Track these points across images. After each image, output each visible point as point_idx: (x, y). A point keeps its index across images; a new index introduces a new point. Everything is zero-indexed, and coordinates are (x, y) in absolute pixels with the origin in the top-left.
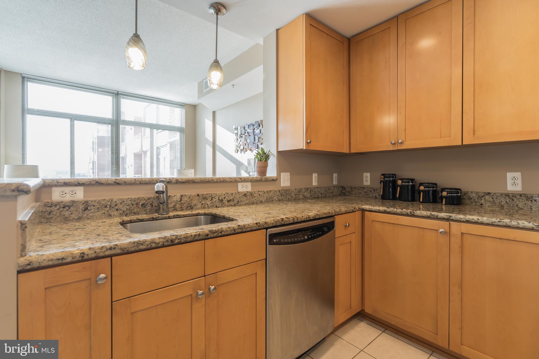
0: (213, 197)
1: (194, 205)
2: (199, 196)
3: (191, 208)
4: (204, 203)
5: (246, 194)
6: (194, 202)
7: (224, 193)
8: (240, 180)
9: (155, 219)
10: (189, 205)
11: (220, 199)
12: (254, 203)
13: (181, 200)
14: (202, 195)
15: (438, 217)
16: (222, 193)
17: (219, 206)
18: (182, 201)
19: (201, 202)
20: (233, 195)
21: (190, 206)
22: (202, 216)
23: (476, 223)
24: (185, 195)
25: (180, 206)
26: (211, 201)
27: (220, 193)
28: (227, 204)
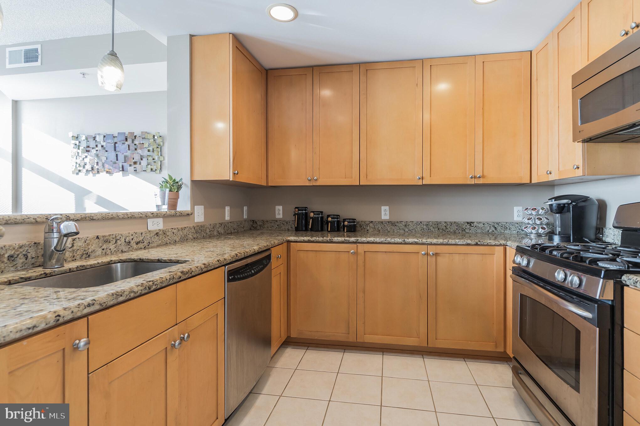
0: (118, 239)
1: (92, 252)
2: (99, 238)
3: (87, 255)
4: (106, 247)
5: (158, 233)
6: (92, 247)
7: (132, 232)
8: (152, 215)
9: (48, 275)
10: (85, 252)
11: (127, 241)
12: (167, 243)
13: (73, 246)
14: (103, 236)
15: (350, 241)
16: (129, 233)
17: (126, 250)
18: (75, 248)
19: (101, 247)
20: (143, 235)
21: (85, 253)
22: (119, 264)
23: (373, 243)
24: (78, 238)
25: (71, 255)
26: (115, 244)
27: (127, 232)
28: (135, 246)
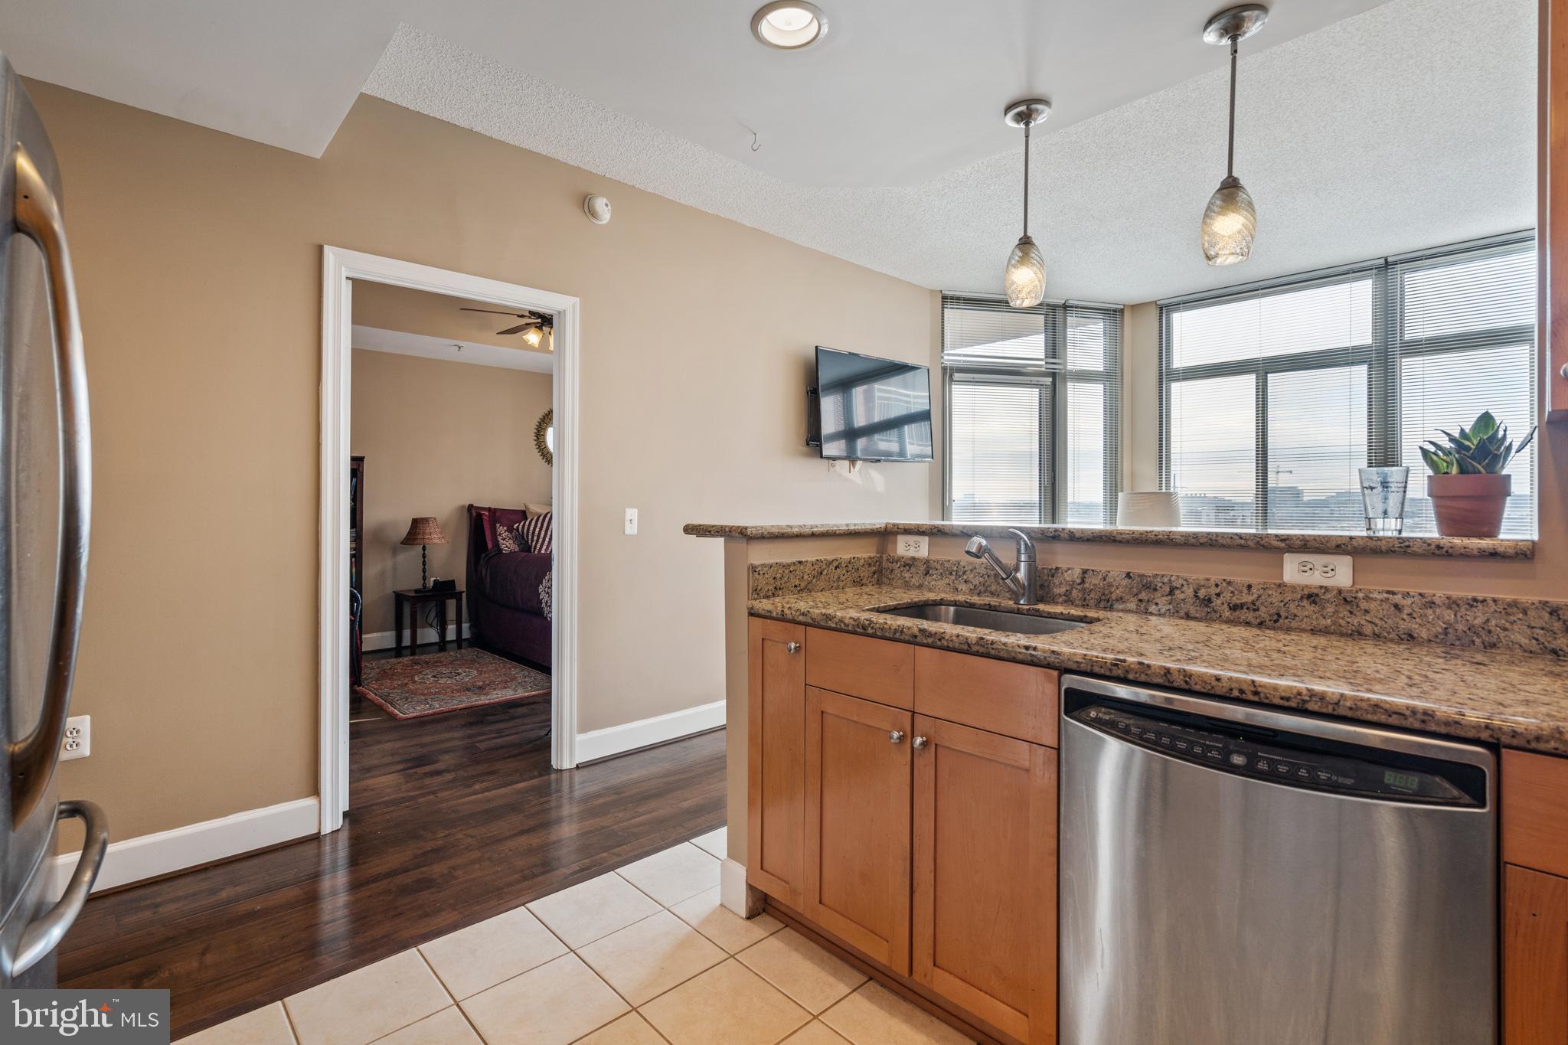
0: (1177, 588)
1: (1117, 600)
2: (1131, 577)
3: (1109, 604)
4: (1146, 598)
5: (1317, 595)
6: (1118, 591)
7: (1214, 578)
8: (1283, 545)
10: (1103, 597)
11: (1202, 593)
12: (1360, 634)
13: (1083, 582)
14: (1141, 576)
16: (1208, 580)
17: (1197, 615)
18: (1087, 585)
19: (1137, 595)
20: (1254, 590)
21: (1105, 600)
24: (1093, 571)
25: (1080, 596)
26: (1169, 597)
27: (1202, 577)
28: (1227, 614)
